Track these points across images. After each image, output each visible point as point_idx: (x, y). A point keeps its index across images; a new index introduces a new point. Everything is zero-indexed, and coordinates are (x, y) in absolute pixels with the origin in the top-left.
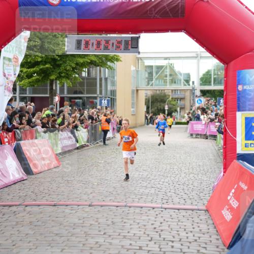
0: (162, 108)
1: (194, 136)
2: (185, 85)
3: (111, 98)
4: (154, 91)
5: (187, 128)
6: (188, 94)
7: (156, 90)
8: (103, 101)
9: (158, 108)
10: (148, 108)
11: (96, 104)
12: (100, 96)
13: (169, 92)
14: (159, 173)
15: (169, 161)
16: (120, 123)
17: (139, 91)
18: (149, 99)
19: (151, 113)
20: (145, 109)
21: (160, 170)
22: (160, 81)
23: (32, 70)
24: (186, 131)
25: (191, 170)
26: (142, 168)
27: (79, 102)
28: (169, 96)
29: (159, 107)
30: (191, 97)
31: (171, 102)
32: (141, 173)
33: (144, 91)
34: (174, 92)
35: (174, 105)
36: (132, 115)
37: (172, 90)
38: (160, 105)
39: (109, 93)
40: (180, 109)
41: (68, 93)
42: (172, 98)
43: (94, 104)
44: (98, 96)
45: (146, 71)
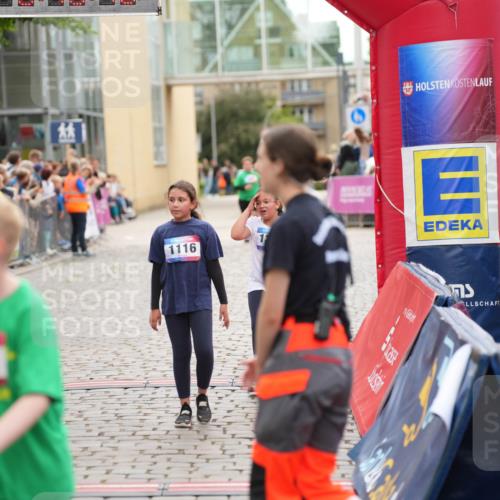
0: (253, 141)
3: (89, 118)
7: (232, 84)
8: (62, 129)
10: (206, 142)
11: (42, 135)
12: (52, 111)
13: (275, 87)
17: (176, 91)
28: (273, 99)
29: (244, 136)
34: (289, 86)
36: (157, 166)
37: (283, 83)
42: (284, 106)
43: (35, 137)
44: (46, 114)
45: (193, 18)
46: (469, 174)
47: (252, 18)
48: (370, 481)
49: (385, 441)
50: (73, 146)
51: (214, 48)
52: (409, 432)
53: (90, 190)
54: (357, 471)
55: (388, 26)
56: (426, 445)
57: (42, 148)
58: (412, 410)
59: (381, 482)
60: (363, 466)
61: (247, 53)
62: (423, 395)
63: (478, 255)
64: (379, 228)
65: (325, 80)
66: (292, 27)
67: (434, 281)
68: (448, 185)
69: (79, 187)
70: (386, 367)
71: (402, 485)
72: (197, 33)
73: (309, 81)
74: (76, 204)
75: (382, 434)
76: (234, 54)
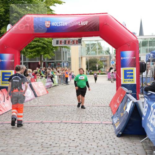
1: (110, 80)
3: (69, 62)
7: (92, 57)
8: (65, 64)
10: (87, 66)
11: (61, 65)
17: (83, 58)
18: (88, 62)
23: (33, 50)
27: (53, 64)
28: (98, 60)
29: (93, 65)
35: (101, 64)
37: (100, 57)
39: (67, 59)
40: (104, 67)
41: (47, 60)
44: (62, 61)
45: (86, 46)
46: (132, 72)
47: (95, 47)
48: (115, 122)
49: (118, 116)
50: (66, 66)
51: (89, 51)
52: (122, 114)
53: (69, 74)
54: (113, 120)
55: (119, 48)
56: (125, 116)
57: (61, 67)
58: (122, 111)
59: (117, 122)
60: (114, 120)
61: (94, 52)
62: (124, 108)
63: (133, 86)
64: (117, 81)
65: (107, 57)
66: (102, 48)
67: (126, 90)
68: (128, 74)
69: (67, 73)
70: (118, 103)
71: (120, 123)
72: (86, 49)
73: (104, 57)
74: (66, 76)
75: (117, 115)
76: (92, 52)
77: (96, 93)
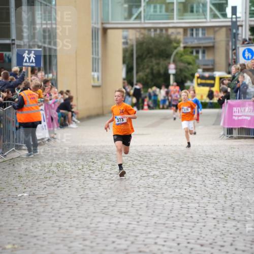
0: (162, 71)
1: (235, 134)
2: (215, 16)
3: (45, 48)
4: (143, 31)
5: (219, 116)
6: (221, 37)
7: (149, 29)
8: (26, 55)
9: (152, 69)
10: (129, 71)
11: (10, 60)
12: (17, 42)
13: (179, 33)
14: (155, 219)
15: (177, 190)
16: (66, 106)
17: (109, 31)
18: (132, 50)
19: (138, 81)
20: (123, 74)
21: (157, 212)
22: (158, 6)
24: (217, 123)
25: (228, 213)
26: (116, 209)
28: (178, 42)
29: (156, 67)
30: (228, 44)
31: (182, 55)
32: (115, 220)
33: (120, 31)
35: (189, 64)
36: (94, 87)
37: (185, 29)
38: (158, 64)
42: (185, 47)
43: (4, 62)
44: (14, 44)
77: (177, 204)
